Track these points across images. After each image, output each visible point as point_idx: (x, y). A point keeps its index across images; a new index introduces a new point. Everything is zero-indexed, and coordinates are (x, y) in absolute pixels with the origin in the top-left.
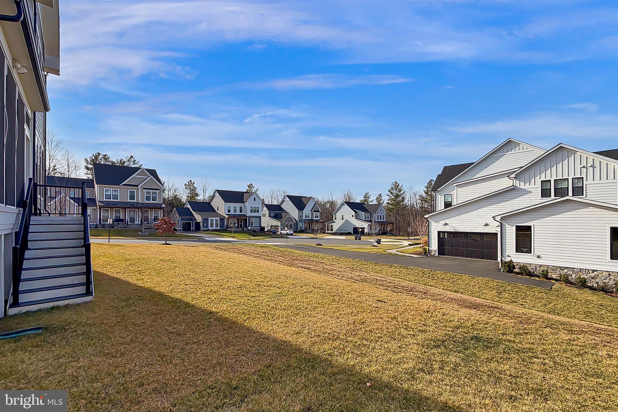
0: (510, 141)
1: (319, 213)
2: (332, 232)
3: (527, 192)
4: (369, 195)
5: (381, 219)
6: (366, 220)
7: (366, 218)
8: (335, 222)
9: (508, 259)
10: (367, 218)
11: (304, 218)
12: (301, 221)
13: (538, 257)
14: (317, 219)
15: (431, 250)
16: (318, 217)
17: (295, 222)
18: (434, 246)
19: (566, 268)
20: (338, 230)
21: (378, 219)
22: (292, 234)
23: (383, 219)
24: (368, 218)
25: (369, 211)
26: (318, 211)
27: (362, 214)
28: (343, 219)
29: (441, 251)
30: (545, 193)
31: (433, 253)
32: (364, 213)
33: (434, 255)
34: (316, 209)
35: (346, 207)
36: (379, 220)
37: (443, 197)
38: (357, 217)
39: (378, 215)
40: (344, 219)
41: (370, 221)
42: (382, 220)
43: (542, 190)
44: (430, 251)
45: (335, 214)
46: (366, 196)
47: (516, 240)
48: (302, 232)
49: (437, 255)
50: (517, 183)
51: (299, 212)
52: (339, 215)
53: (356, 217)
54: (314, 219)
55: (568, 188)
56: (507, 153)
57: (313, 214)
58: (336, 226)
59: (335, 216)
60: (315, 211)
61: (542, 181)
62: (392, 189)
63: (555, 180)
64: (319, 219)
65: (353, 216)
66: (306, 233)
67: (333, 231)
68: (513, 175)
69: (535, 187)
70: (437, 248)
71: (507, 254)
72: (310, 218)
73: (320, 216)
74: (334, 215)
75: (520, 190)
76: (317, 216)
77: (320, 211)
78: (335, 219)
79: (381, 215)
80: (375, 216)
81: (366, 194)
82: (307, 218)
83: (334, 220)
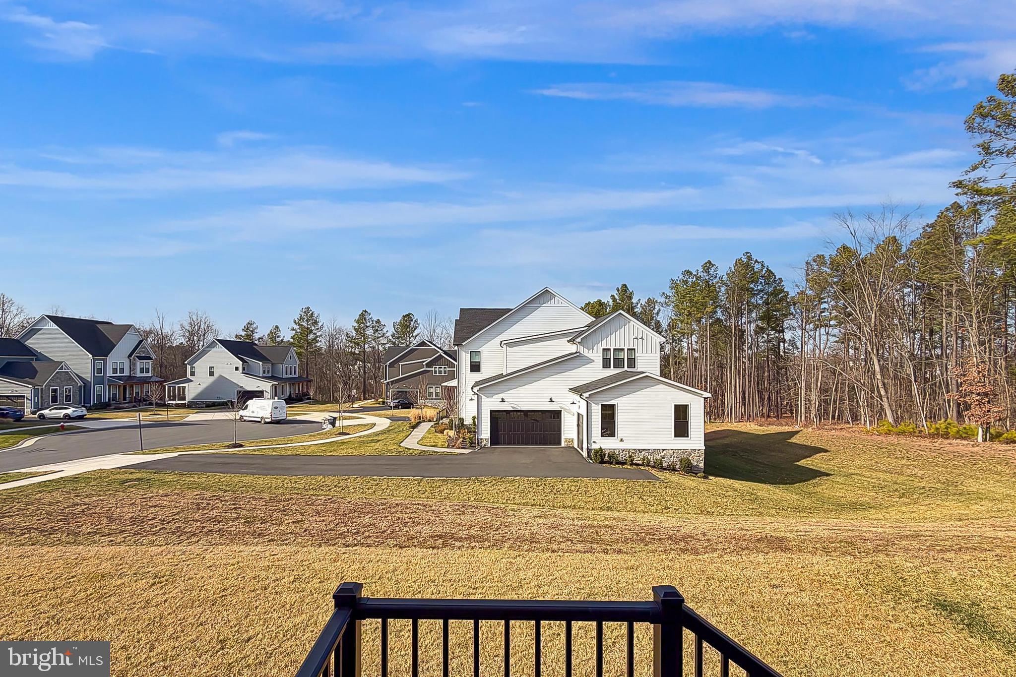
0: (547, 290)
1: (150, 362)
2: (183, 402)
3: (590, 361)
4: (255, 326)
5: (291, 374)
6: (265, 375)
7: (264, 372)
8: (192, 381)
9: (595, 446)
10: (266, 372)
11: (110, 373)
12: (99, 381)
13: (622, 440)
14: (145, 375)
15: (482, 439)
16: (148, 372)
17: (80, 383)
18: (485, 433)
19: (644, 450)
20: (198, 397)
21: (287, 374)
22: (81, 418)
23: (295, 374)
24: (268, 372)
25: (270, 361)
26: (149, 358)
27: (258, 365)
28: (211, 374)
29: (495, 439)
30: (606, 364)
31: (483, 444)
32: (261, 363)
33: (485, 445)
34: (144, 352)
35: (221, 348)
36: (289, 376)
37: (469, 354)
38: (247, 371)
39: (287, 367)
40: (216, 375)
41: (273, 378)
42: (293, 376)
43: (603, 359)
44: (480, 441)
45: (190, 363)
46: (248, 329)
47: (602, 421)
48: (103, 406)
49: (489, 446)
50: (581, 349)
51: (95, 360)
52: (201, 366)
53: (244, 370)
54: (139, 375)
55: (624, 359)
56: (543, 305)
57: (135, 364)
58: (192, 391)
59: (192, 368)
60: (140, 358)
61: (603, 349)
62: (301, 318)
63: (614, 349)
64: (150, 375)
65: (237, 369)
66: (118, 409)
67: (185, 400)
68: (579, 340)
69: (597, 356)
70: (489, 435)
71: (593, 439)
72: (127, 373)
73: (154, 369)
74: (189, 367)
75: (584, 358)
76: (144, 369)
77: (153, 356)
78: (193, 374)
79: (291, 365)
80: (281, 367)
81: (248, 323)
82: (118, 374)
83: (189, 376)
